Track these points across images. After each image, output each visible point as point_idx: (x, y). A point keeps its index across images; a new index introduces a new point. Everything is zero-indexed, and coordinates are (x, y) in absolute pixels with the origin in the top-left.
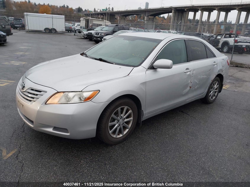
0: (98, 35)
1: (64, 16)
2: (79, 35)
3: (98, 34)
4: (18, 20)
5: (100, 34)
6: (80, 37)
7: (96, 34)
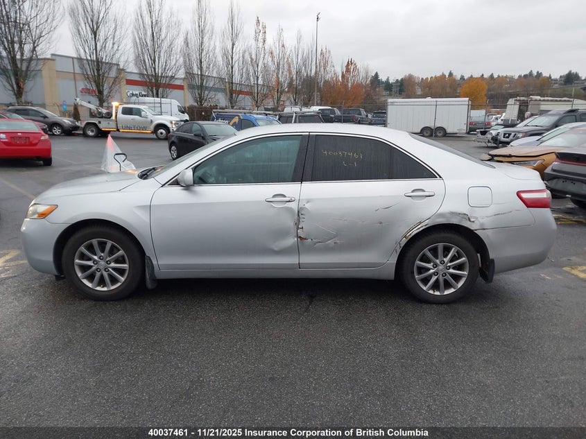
0: (508, 137)
1: (467, 99)
2: (480, 140)
3: (510, 135)
4: (382, 115)
5: (513, 134)
6: (486, 145)
7: (505, 134)
